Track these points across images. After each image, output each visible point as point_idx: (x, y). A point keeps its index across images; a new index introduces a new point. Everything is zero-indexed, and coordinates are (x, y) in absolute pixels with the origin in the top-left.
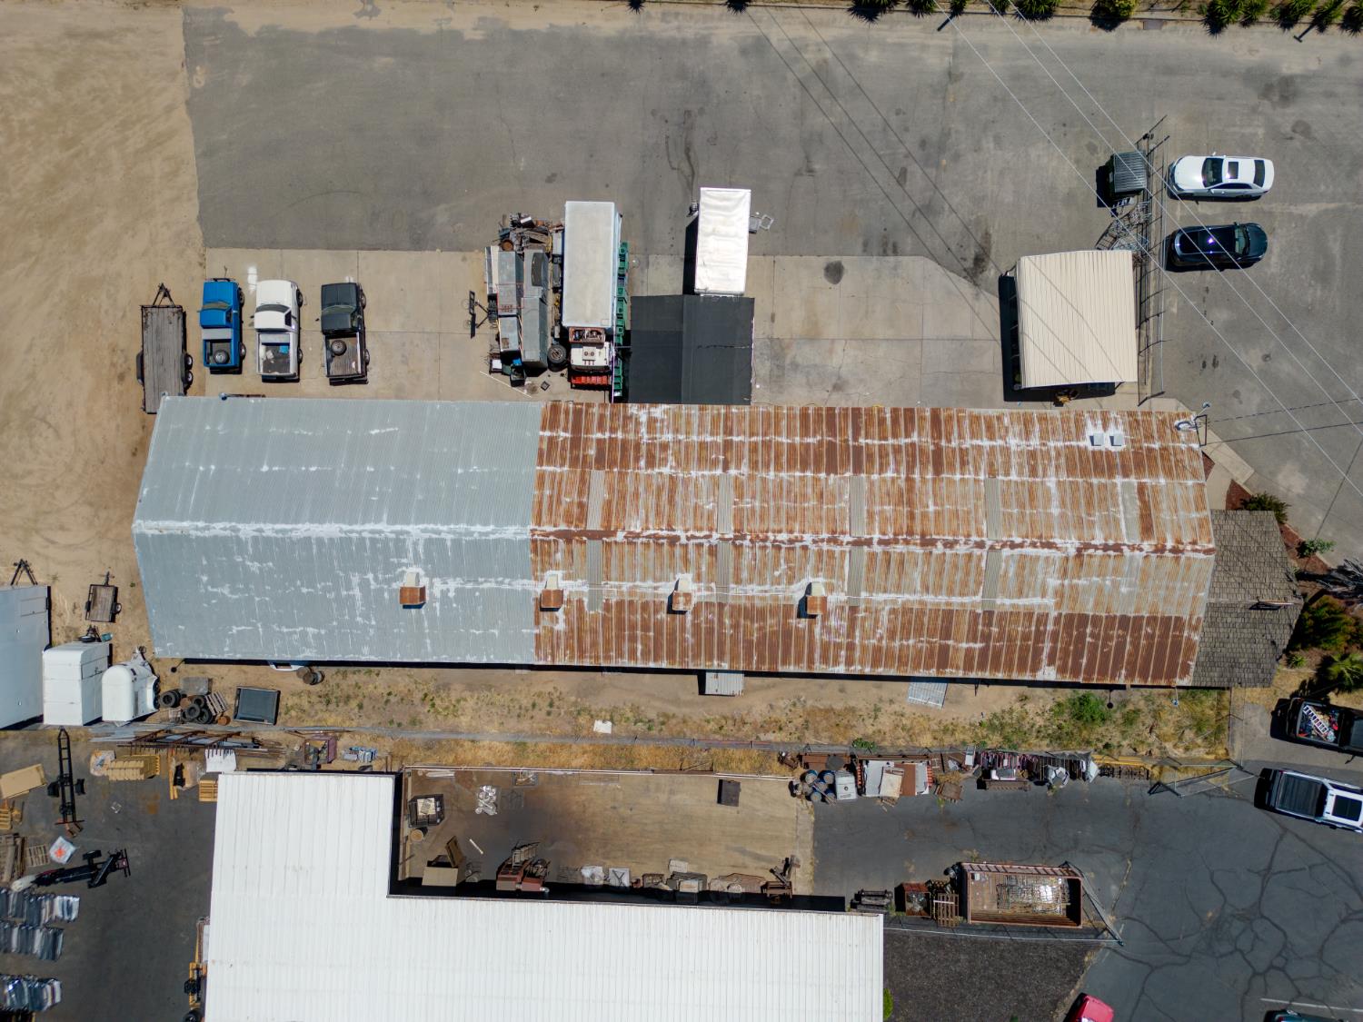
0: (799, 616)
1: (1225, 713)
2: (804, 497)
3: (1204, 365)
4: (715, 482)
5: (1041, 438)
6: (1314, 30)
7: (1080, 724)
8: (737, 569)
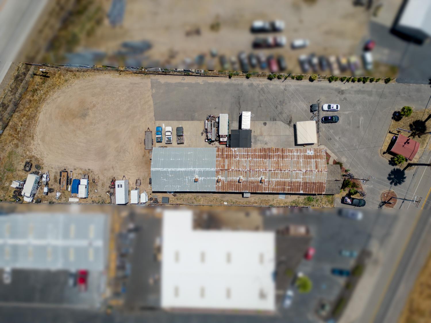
0: (260, 183)
1: (333, 199)
2: (261, 163)
3: (329, 139)
4: (246, 161)
5: (300, 153)
6: (347, 82)
7: (308, 201)
8: (250, 175)
